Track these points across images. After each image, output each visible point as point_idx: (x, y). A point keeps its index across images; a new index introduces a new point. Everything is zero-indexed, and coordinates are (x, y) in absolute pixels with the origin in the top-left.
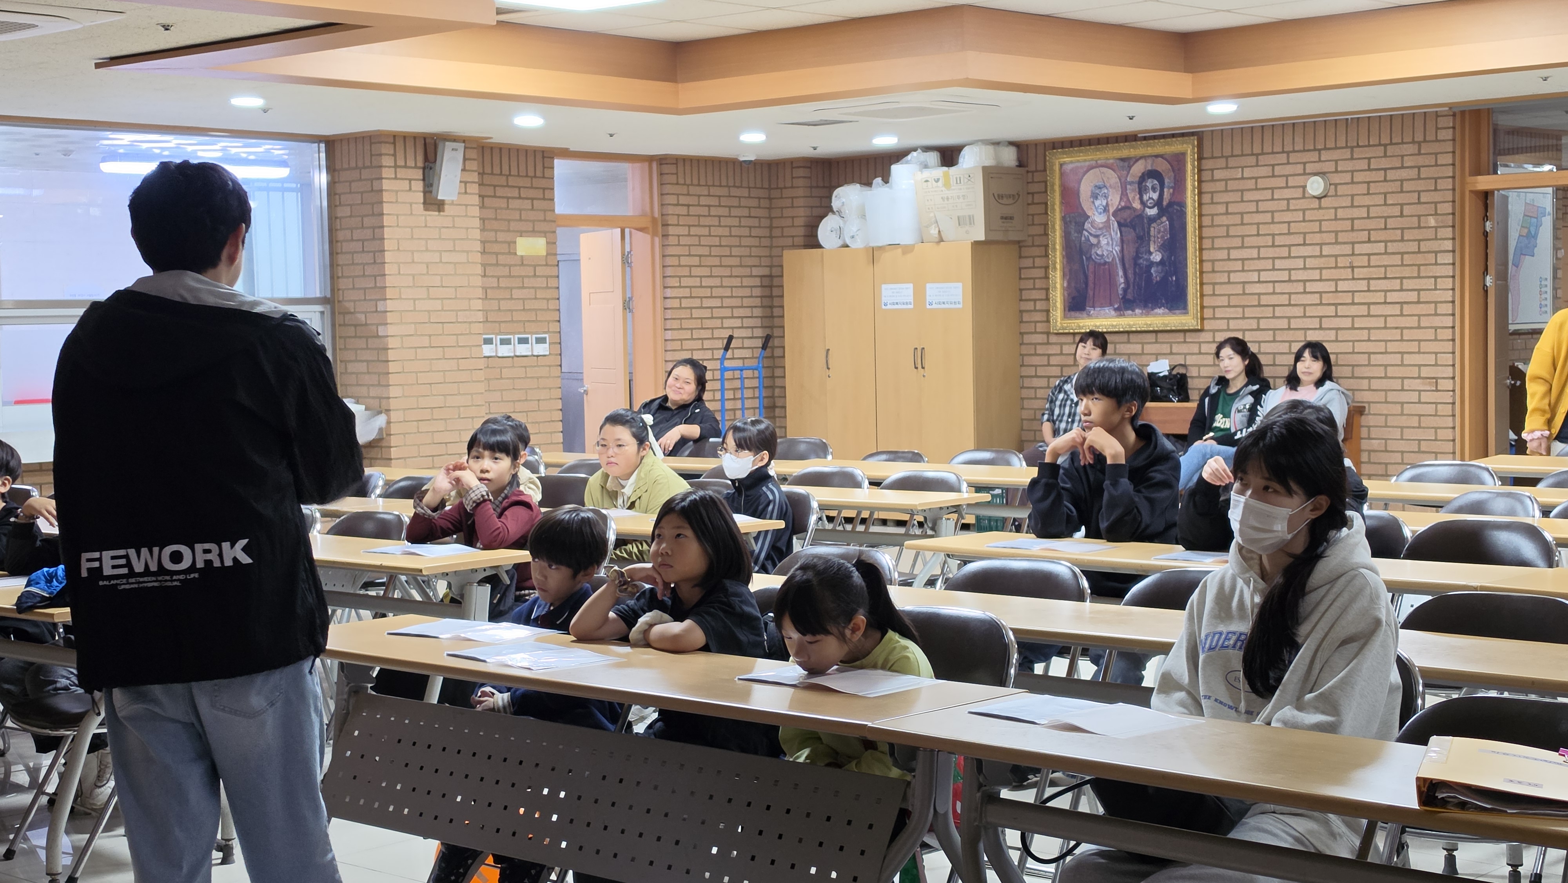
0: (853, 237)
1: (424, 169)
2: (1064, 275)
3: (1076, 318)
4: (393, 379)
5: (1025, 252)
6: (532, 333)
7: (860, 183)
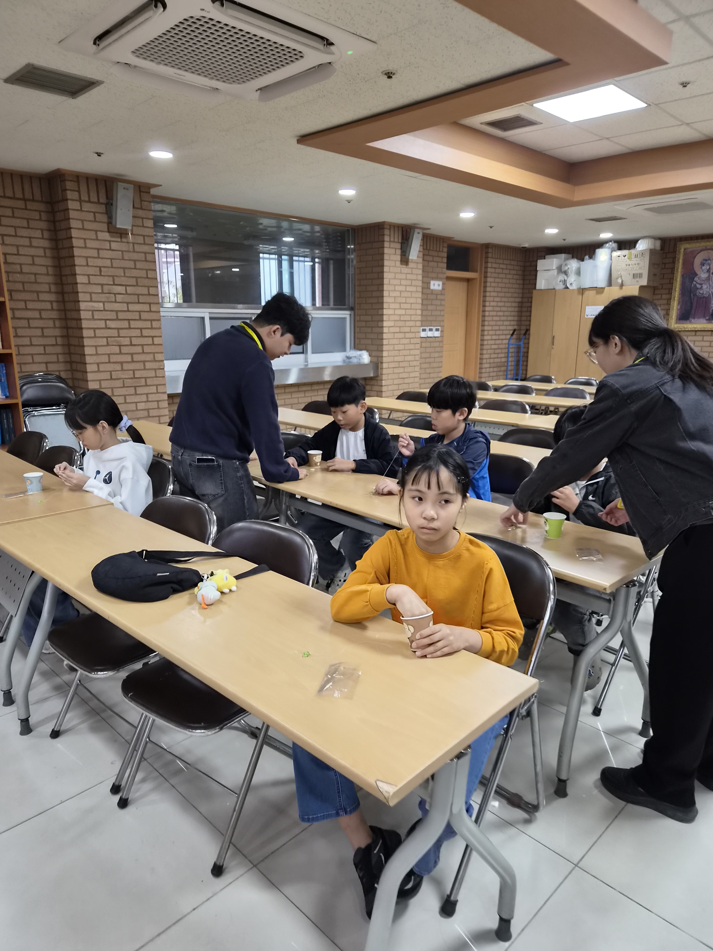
0: (571, 284)
1: (401, 243)
2: (679, 303)
3: (683, 323)
4: (385, 348)
5: (656, 292)
6: (434, 326)
7: (577, 259)
